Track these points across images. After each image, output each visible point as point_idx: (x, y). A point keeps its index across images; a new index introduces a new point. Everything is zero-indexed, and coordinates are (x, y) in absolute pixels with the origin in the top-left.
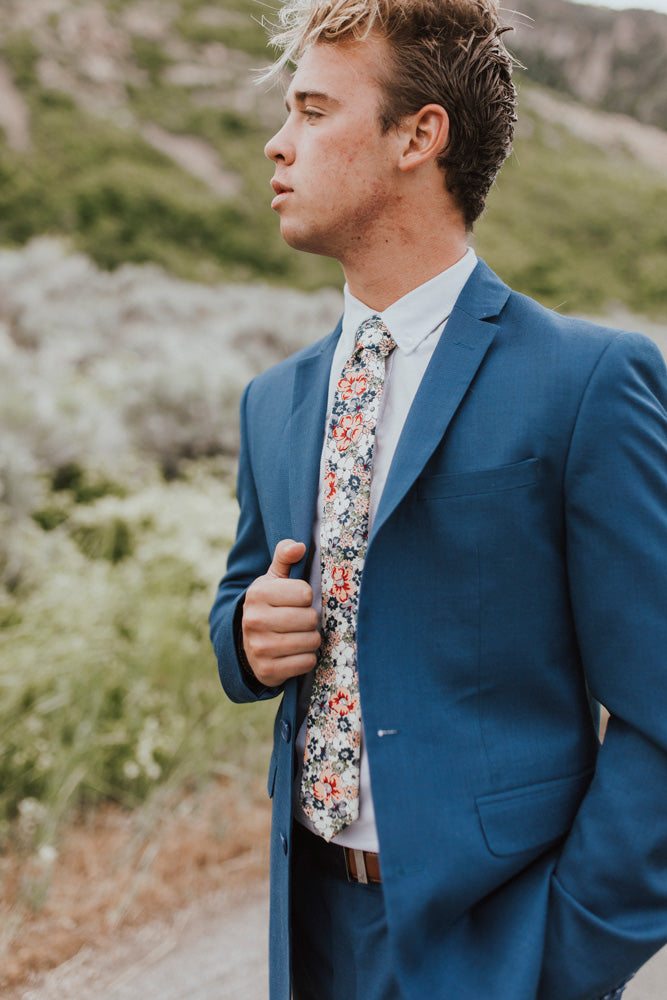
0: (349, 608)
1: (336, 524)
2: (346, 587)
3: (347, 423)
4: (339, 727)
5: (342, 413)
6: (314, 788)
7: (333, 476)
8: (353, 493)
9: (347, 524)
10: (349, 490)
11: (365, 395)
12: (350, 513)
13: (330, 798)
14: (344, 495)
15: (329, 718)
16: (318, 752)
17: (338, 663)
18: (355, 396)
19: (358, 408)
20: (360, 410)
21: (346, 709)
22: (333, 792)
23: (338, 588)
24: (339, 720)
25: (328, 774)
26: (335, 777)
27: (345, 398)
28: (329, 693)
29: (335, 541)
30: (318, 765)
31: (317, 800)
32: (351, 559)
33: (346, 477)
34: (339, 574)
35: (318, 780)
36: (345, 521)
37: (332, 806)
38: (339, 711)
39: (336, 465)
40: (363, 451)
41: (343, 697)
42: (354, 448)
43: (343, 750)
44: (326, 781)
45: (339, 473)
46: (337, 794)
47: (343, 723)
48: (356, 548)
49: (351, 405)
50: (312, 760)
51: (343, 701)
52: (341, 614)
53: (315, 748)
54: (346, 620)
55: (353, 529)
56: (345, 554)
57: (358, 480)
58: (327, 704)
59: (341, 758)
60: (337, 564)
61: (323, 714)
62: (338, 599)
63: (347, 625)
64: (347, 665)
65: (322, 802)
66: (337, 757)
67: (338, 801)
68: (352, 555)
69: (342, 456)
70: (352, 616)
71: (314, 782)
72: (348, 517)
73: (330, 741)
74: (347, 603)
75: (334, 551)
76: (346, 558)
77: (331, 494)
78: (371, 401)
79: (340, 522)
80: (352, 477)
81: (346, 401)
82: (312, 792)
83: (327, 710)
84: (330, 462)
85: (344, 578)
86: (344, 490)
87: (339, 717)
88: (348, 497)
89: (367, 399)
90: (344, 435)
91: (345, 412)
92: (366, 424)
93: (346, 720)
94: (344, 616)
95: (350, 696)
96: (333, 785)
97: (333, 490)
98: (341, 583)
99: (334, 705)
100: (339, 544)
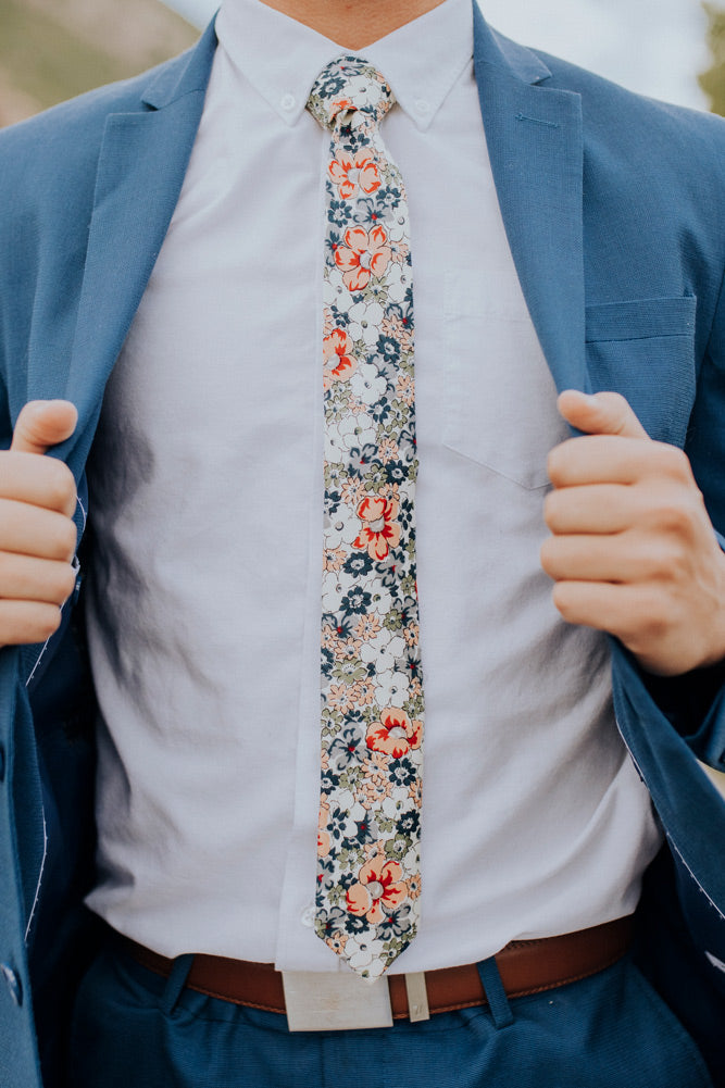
0: (392, 570)
1: (366, 421)
2: (386, 532)
3: (357, 242)
4: (393, 778)
5: (346, 223)
6: (347, 899)
7: (343, 335)
8: (389, 367)
9: (387, 422)
10: (380, 361)
11: (382, 195)
12: (389, 403)
13: (378, 907)
14: (371, 371)
15: (369, 769)
16: (351, 831)
17: (377, 669)
18: (363, 195)
19: (374, 216)
20: (379, 221)
21: (404, 745)
22: (386, 893)
23: (370, 533)
24: (392, 767)
25: (378, 866)
26: (391, 867)
27: (345, 196)
28: (363, 724)
29: (369, 452)
30: (354, 855)
31: (353, 918)
32: (399, 482)
33: (371, 339)
34: (375, 510)
35: (355, 881)
36: (384, 416)
37: (383, 918)
38: (390, 752)
39: (346, 316)
40: (397, 294)
41: (397, 724)
42: (380, 288)
43: (404, 817)
44: (372, 879)
45: (354, 331)
46: (393, 896)
47: (400, 772)
48: (405, 464)
49: (360, 211)
50: (339, 849)
51: (396, 732)
52: (379, 582)
53: (343, 827)
54: (387, 590)
55: (397, 430)
56: (388, 473)
57: (396, 345)
58: (363, 743)
59: (401, 830)
60: (371, 493)
61: (354, 763)
62: (372, 555)
63: (389, 599)
64: (396, 669)
65: (364, 919)
66: (395, 831)
67: (395, 908)
68: (401, 475)
69: (356, 300)
70: (398, 583)
71: (346, 887)
72: (388, 409)
73: (376, 806)
74: (389, 561)
75: (365, 469)
76: (391, 480)
77: (340, 367)
78: (395, 205)
79: (375, 417)
80: (382, 340)
81: (349, 203)
82: (343, 905)
83: (363, 755)
84: (334, 308)
85: (386, 516)
86: (370, 361)
87: (393, 760)
88: (381, 374)
89: (386, 201)
90: (356, 261)
91: (350, 221)
92: (394, 245)
93: (407, 764)
94: (384, 584)
95: (408, 721)
96: (386, 882)
97: (344, 362)
98: (378, 526)
99: (378, 743)
100: (377, 456)
